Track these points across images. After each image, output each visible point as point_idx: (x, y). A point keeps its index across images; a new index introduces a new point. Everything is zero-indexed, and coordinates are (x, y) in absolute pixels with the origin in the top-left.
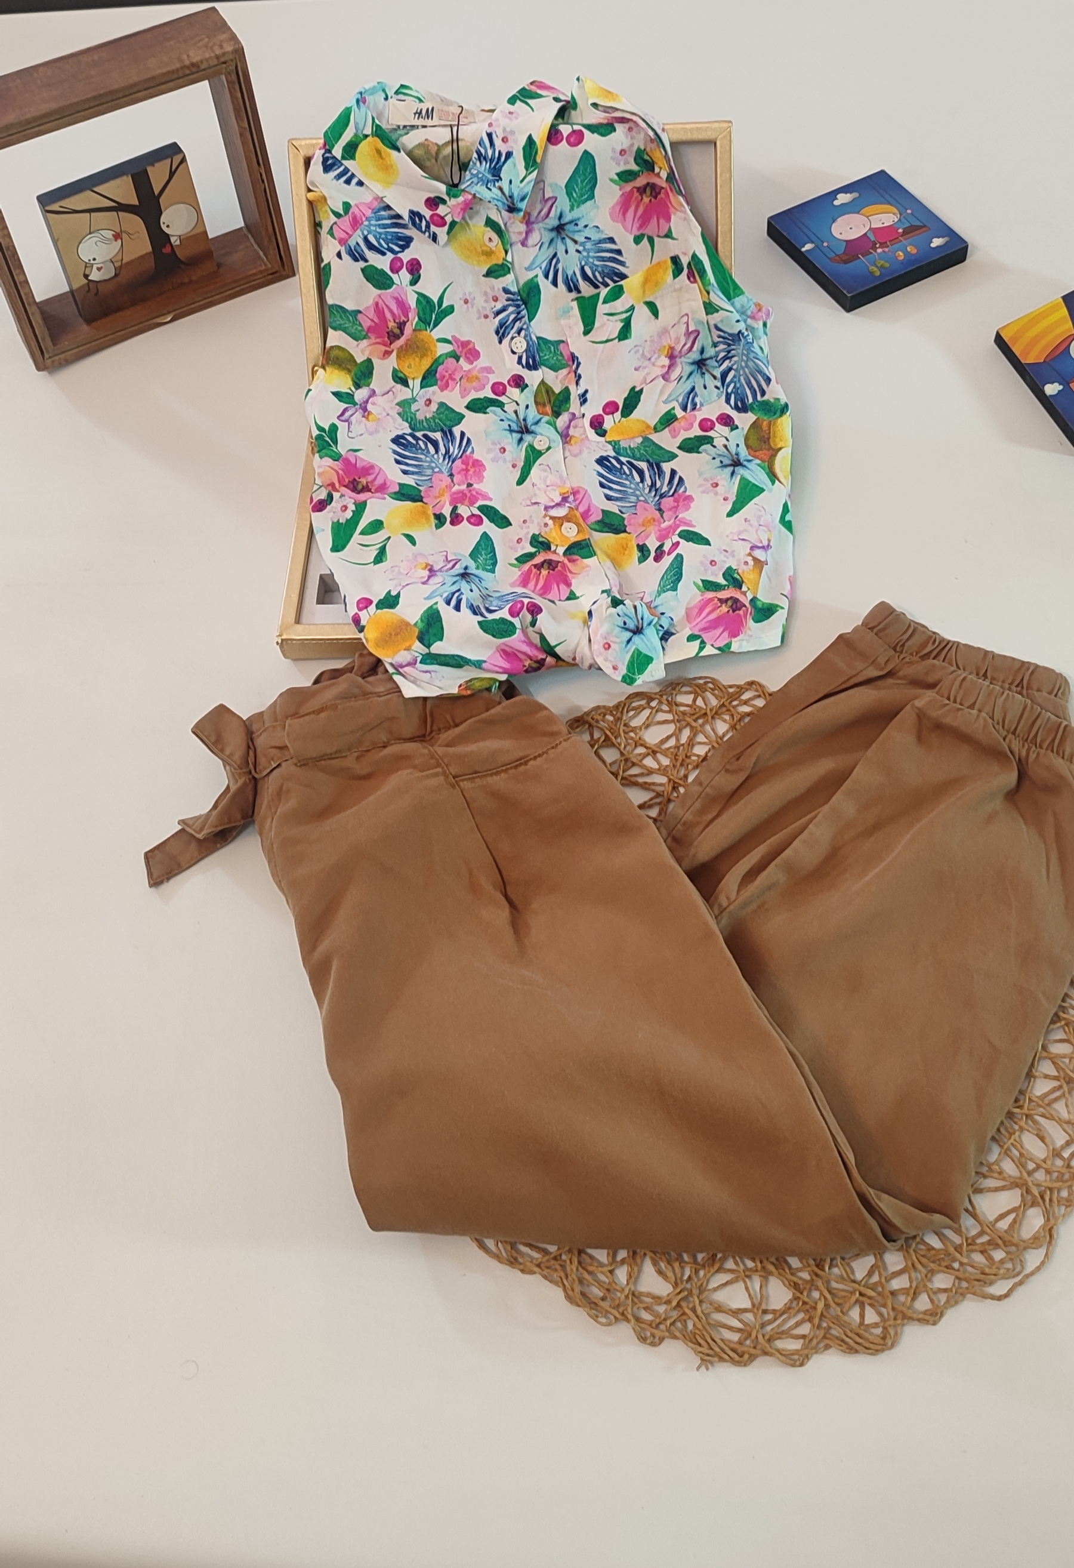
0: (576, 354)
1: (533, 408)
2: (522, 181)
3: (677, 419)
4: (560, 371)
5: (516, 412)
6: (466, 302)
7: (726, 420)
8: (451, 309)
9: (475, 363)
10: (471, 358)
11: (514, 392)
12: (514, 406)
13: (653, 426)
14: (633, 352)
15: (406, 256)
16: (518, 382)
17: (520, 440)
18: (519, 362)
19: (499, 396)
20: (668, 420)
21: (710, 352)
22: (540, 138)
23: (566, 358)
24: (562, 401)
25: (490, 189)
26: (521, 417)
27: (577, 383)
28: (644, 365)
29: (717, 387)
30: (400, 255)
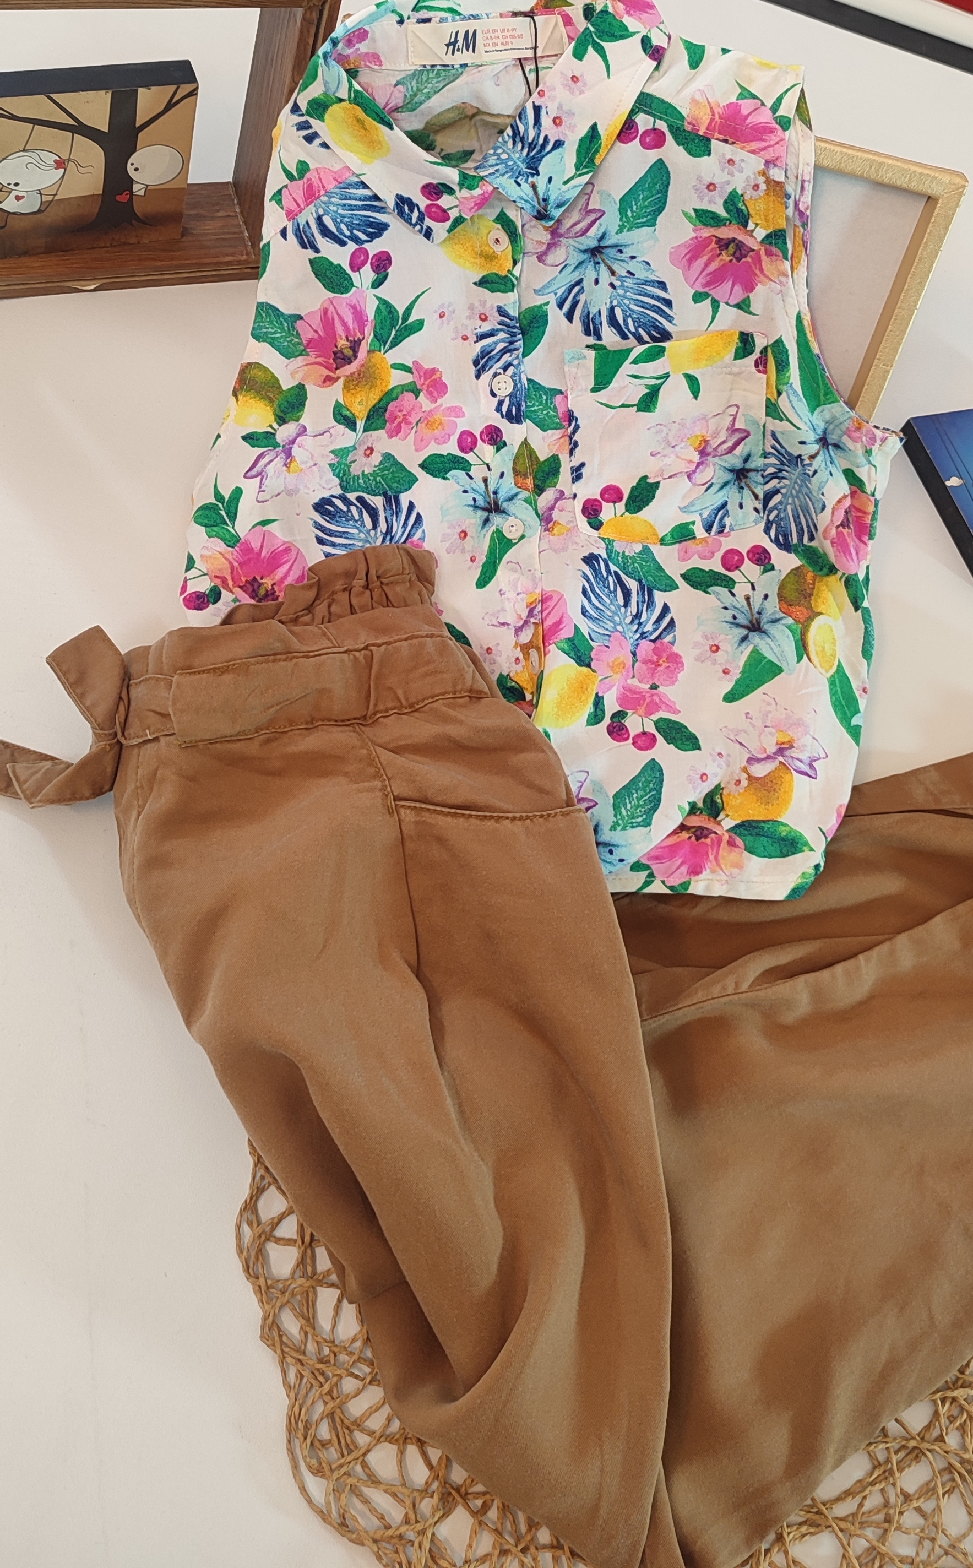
0: (576, 414)
1: (509, 478)
2: (566, 183)
3: (695, 538)
4: (550, 432)
5: (485, 480)
6: (442, 316)
7: (760, 556)
8: (420, 325)
9: (440, 401)
10: (435, 394)
11: (486, 450)
12: (485, 473)
13: (660, 537)
14: (653, 430)
15: (374, 248)
16: (494, 436)
17: (486, 521)
18: (499, 409)
19: (466, 453)
20: (682, 534)
21: (757, 462)
22: (608, 130)
23: (560, 415)
24: (548, 474)
25: (519, 185)
26: (492, 488)
27: (571, 453)
28: (665, 452)
29: (756, 510)
30: (365, 246)
